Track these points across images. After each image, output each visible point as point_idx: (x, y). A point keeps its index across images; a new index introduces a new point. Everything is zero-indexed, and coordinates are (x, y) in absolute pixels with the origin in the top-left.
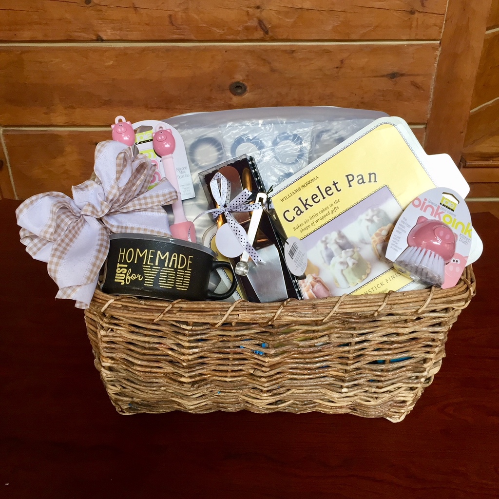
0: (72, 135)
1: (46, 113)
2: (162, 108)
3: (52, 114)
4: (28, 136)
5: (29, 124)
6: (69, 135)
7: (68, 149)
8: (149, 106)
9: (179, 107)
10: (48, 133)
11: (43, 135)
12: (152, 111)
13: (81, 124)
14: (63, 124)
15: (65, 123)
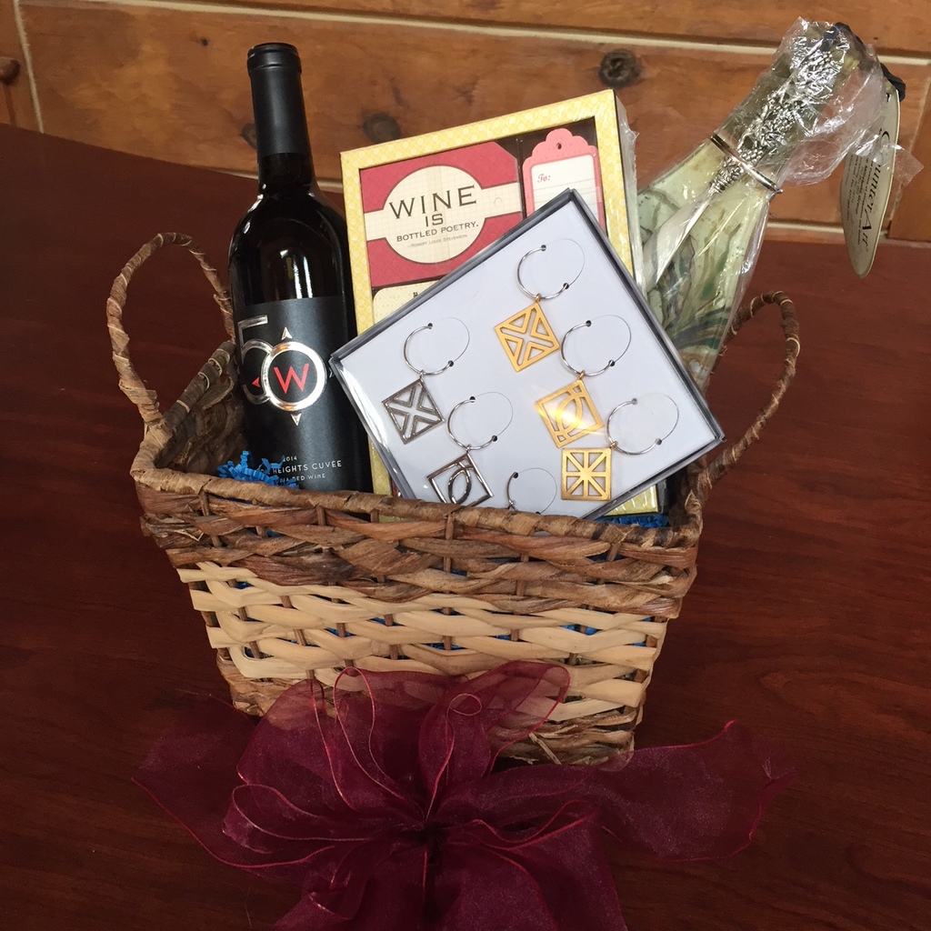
0: (155, 17)
4: (69, 11)
6: (149, 16)
7: (147, 48)
10: (108, 8)
11: (98, 13)
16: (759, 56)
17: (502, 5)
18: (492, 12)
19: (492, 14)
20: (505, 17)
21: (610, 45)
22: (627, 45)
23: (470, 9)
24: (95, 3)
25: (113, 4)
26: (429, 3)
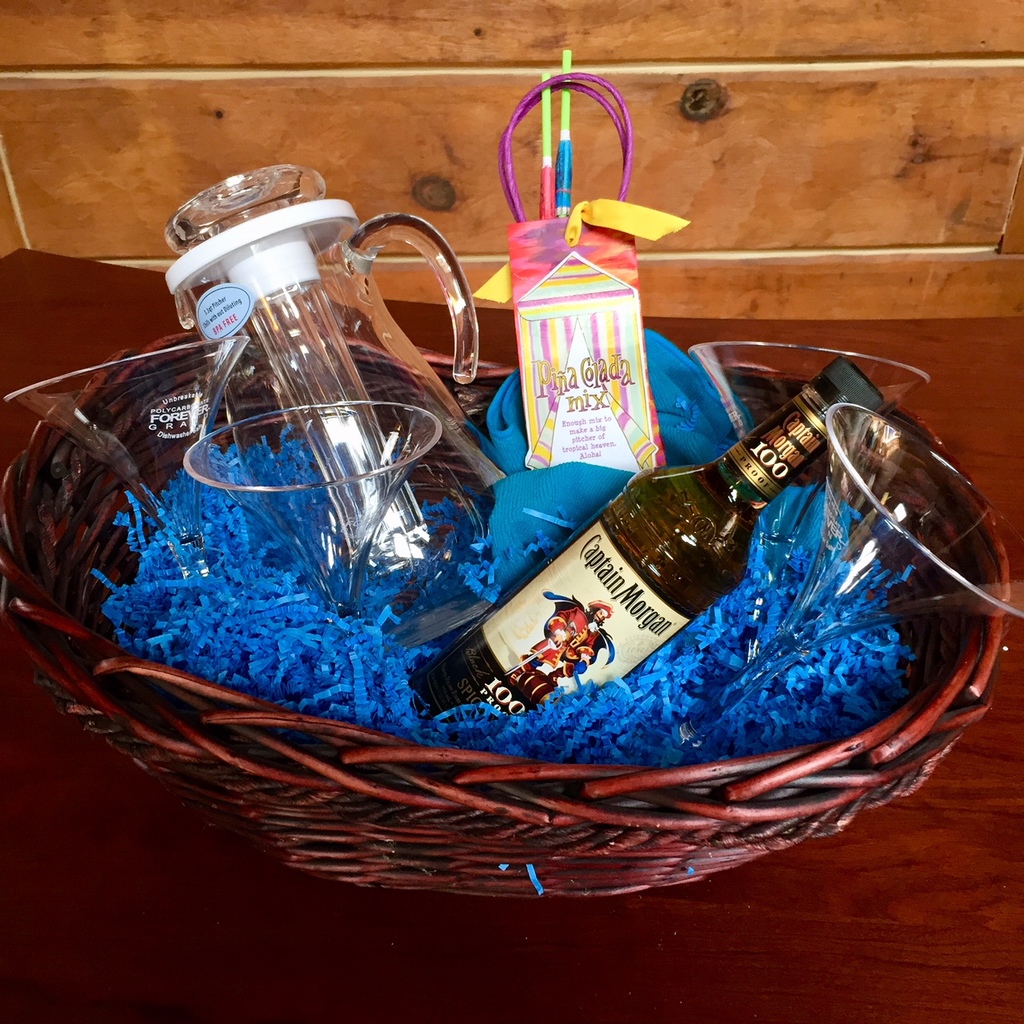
0: (156, 90)
1: (89, 34)
2: (381, 18)
3: (106, 36)
4: (48, 93)
5: (51, 63)
6: (150, 91)
7: (149, 127)
8: (348, 13)
9: (421, 13)
10: (96, 86)
11: (84, 92)
12: (355, 26)
13: (179, 62)
14: (134, 62)
15: (140, 59)
16: (856, 72)
17: (568, 42)
18: (556, 51)
21: (691, 76)
22: (710, 74)
23: (531, 50)
24: (82, 81)
25: (104, 80)
26: (483, 48)
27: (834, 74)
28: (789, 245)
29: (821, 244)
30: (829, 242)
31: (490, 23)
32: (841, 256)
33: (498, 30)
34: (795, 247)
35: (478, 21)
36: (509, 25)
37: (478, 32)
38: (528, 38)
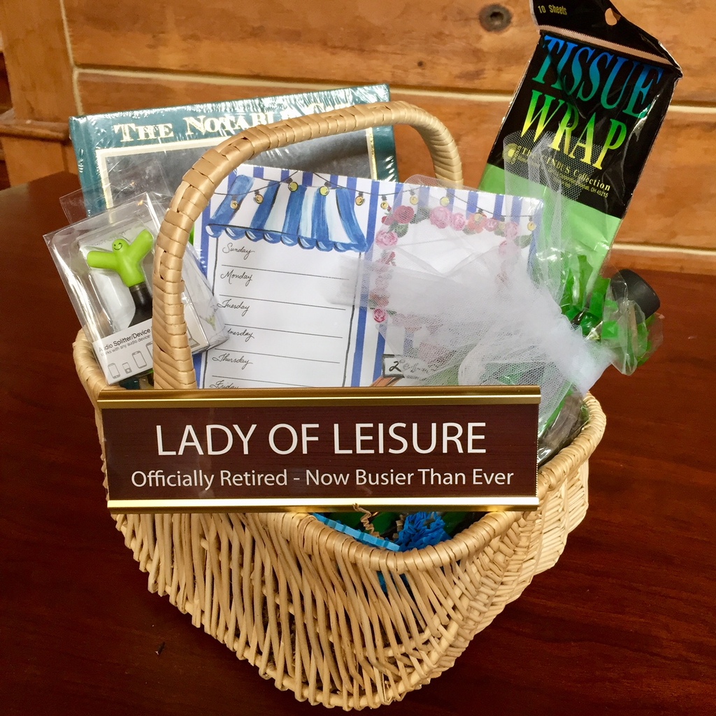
1: (150, 47)
2: (352, 49)
3: (161, 49)
4: (118, 86)
5: (122, 64)
8: (330, 44)
9: (381, 48)
10: (151, 83)
11: (142, 86)
12: (333, 54)
13: (208, 71)
14: (178, 68)
15: (182, 66)
16: (703, 115)
17: (485, 76)
18: (476, 81)
19: (476, 84)
20: (487, 86)
23: (457, 80)
24: (142, 79)
25: (157, 80)
26: (423, 75)
27: (686, 115)
28: (642, 241)
29: (666, 242)
30: (673, 241)
31: (430, 58)
32: (682, 253)
33: (434, 63)
34: (646, 243)
35: (421, 56)
36: (444, 61)
37: (420, 64)
38: (457, 71)
